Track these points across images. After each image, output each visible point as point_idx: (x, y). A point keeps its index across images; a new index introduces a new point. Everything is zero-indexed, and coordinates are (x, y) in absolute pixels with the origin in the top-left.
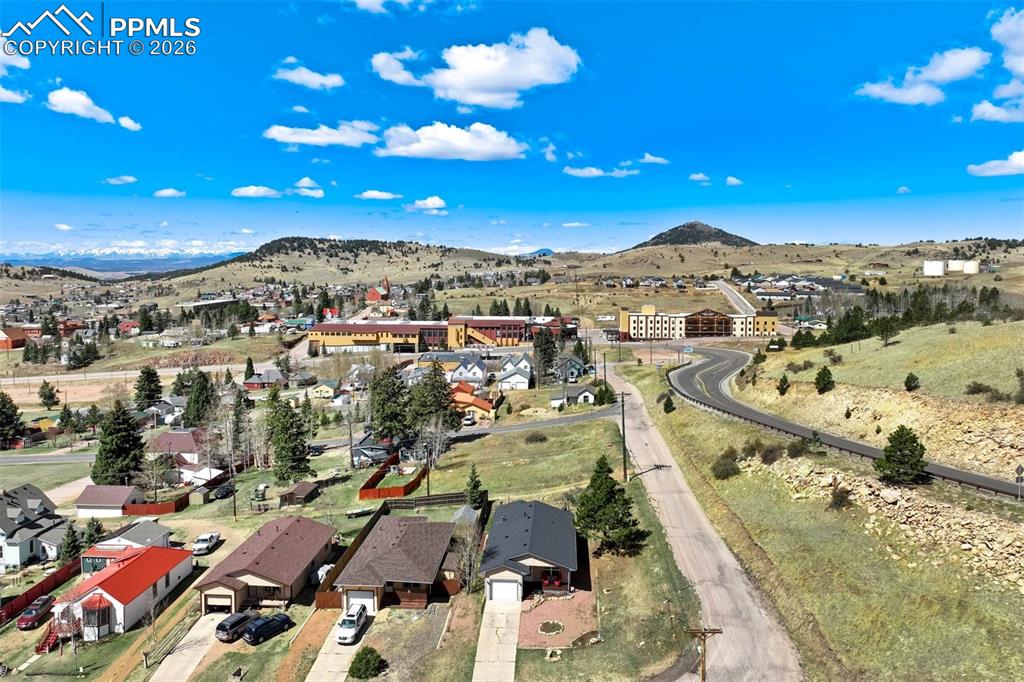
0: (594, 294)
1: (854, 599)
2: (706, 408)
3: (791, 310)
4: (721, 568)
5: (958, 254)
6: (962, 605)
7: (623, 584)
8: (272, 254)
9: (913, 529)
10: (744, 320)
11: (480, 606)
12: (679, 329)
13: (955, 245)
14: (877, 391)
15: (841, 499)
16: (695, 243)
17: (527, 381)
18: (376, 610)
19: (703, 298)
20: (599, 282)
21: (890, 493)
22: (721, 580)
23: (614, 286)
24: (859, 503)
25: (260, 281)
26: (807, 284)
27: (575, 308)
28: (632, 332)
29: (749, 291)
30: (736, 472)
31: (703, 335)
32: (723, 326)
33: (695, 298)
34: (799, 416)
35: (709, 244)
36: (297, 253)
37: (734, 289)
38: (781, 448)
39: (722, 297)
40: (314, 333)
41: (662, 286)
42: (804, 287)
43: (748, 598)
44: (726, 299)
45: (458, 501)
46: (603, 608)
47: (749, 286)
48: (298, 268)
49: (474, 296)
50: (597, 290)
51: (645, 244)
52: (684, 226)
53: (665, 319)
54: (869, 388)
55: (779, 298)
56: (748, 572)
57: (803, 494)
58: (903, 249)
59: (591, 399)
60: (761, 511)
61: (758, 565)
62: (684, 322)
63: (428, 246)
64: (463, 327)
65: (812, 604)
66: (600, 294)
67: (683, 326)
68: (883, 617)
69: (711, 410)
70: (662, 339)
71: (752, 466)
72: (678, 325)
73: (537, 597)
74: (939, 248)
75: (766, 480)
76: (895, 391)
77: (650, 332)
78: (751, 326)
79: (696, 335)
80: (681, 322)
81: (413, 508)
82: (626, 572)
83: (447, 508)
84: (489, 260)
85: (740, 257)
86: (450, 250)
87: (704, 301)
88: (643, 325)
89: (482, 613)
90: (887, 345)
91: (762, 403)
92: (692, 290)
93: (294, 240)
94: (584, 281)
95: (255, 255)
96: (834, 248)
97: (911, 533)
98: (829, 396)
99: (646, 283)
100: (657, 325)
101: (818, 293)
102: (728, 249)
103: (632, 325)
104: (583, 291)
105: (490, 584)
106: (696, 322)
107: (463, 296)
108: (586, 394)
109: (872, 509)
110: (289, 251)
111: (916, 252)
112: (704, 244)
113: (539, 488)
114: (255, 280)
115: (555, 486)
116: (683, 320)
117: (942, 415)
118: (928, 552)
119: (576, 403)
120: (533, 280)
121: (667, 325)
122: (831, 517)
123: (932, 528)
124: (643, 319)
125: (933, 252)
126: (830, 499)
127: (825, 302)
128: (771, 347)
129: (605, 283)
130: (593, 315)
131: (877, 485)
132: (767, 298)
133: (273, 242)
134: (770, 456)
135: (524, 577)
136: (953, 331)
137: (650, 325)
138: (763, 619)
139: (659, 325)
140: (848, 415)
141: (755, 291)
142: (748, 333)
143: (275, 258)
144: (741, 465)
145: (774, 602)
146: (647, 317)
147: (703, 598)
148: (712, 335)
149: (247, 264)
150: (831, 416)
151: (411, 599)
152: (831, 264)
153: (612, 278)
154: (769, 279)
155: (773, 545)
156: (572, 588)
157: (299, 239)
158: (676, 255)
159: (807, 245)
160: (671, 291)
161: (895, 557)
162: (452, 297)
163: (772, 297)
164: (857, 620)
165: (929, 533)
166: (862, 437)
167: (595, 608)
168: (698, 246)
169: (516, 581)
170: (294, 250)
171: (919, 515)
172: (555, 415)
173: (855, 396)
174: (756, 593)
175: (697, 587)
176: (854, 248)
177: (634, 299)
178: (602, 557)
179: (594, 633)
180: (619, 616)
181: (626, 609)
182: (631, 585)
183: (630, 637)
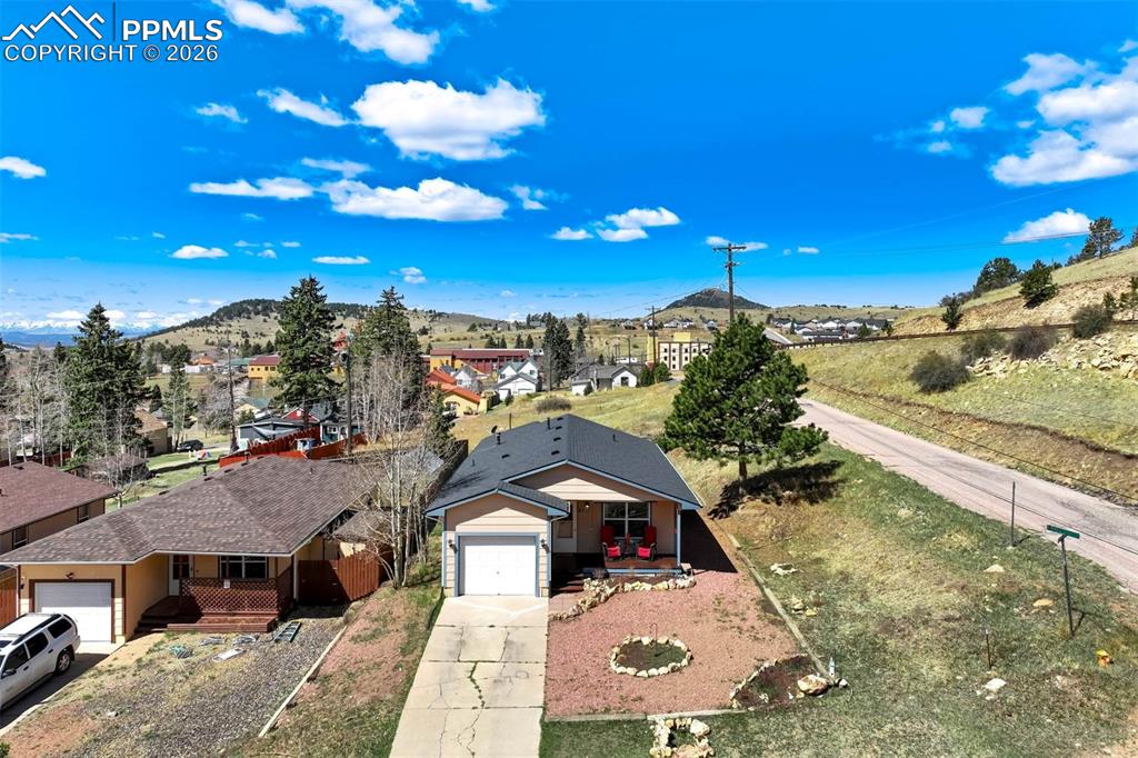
0: (611, 336)
7: (817, 555)
8: (231, 318)
11: (426, 611)
17: (534, 387)
18: (121, 640)
20: (615, 323)
23: (634, 328)
25: (213, 344)
26: (858, 325)
29: (793, 332)
30: (967, 378)
36: (261, 317)
37: (775, 330)
40: (256, 368)
41: (691, 327)
42: (855, 328)
47: (792, 327)
48: (261, 334)
49: (465, 339)
50: (615, 332)
52: (701, 293)
59: (633, 381)
63: (415, 311)
64: (450, 358)
66: (617, 336)
71: (996, 365)
84: (486, 325)
86: (440, 315)
88: (676, 354)
89: (430, 625)
93: (258, 302)
95: (211, 319)
99: (672, 324)
103: (662, 354)
105: (458, 550)
107: (452, 339)
108: (626, 374)
110: (252, 315)
114: (207, 343)
119: (610, 386)
120: (538, 323)
129: (623, 325)
133: (233, 305)
134: (1030, 345)
141: (801, 332)
143: (234, 323)
144: (971, 369)
149: (201, 329)
151: (233, 606)
156: (686, 566)
157: (264, 301)
162: (438, 340)
167: (766, 606)
169: (532, 538)
170: (257, 313)
178: (739, 511)
179: (800, 665)
180: (854, 617)
181: (864, 597)
182: (847, 551)
183: (935, 669)
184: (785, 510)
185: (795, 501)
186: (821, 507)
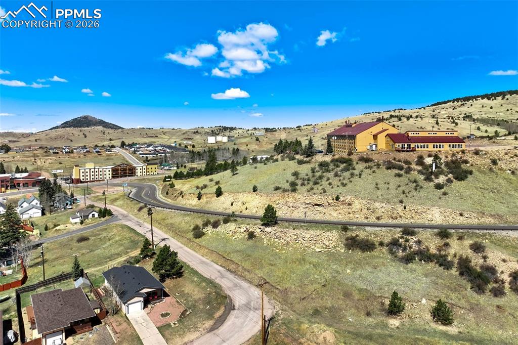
0: (46, 158)
1: (273, 268)
2: (171, 210)
3: (158, 161)
4: (219, 272)
5: (213, 133)
6: (304, 260)
7: (182, 290)
9: (279, 240)
10: (141, 168)
12: (108, 174)
13: (212, 129)
14: (242, 193)
15: (251, 235)
16: (88, 127)
17: (40, 211)
18: (64, 340)
19: (112, 157)
20: (47, 151)
21: (268, 229)
22: (222, 276)
23: (58, 153)
24: (258, 235)
26: (161, 148)
27: (35, 166)
28: (82, 178)
29: (135, 153)
30: (203, 234)
31: (121, 177)
32: (131, 171)
33: (107, 158)
34: (211, 208)
35: (96, 128)
37: (127, 152)
38: (219, 221)
39: (122, 157)
41: (87, 152)
42: (160, 150)
43: (236, 280)
44: (124, 157)
45: (65, 278)
46: (183, 301)
47: (135, 151)
50: (47, 156)
51: (57, 127)
52: (81, 117)
53: (100, 170)
54: (238, 192)
55: (151, 155)
56: (229, 270)
57: (236, 237)
58: (191, 131)
59: (96, 215)
60: (223, 247)
61: (232, 267)
62: (111, 171)
65: (260, 273)
66: (49, 158)
67: (110, 173)
68: (285, 270)
69: (173, 210)
70: (99, 181)
71: (209, 230)
72: (107, 173)
73: (150, 306)
74: (206, 130)
75: (218, 235)
76: (249, 193)
77: (92, 177)
78: (145, 170)
79: (118, 177)
80: (109, 171)
81: (35, 289)
82: (180, 284)
83: (58, 284)
85: (117, 135)
87: (112, 159)
88: (88, 174)
89: (128, 320)
90: (234, 175)
91: (190, 205)
92: (105, 153)
94: (37, 150)
96: (162, 130)
97: (279, 242)
98: (222, 198)
99: (78, 150)
100: (96, 173)
101: (168, 153)
102: (110, 131)
103: (82, 174)
104: (38, 156)
105: (128, 306)
106: (117, 170)
108: (94, 213)
109: (263, 237)
111: (197, 132)
112: (93, 128)
113: (107, 262)
115: (115, 259)
116: (111, 170)
117: (268, 199)
118: (286, 246)
119: (88, 219)
121: (102, 173)
122: (250, 242)
123: (285, 238)
124: (88, 170)
125: (204, 132)
126: (247, 236)
127: (173, 157)
128: (167, 180)
129: (51, 151)
130: (48, 170)
131: (262, 227)
132: (145, 156)
134: (215, 225)
135: (144, 298)
136: (256, 168)
137: (92, 174)
138: (245, 285)
139: (97, 173)
140: (232, 205)
141: (139, 153)
142: (144, 174)
144: (204, 230)
145: (245, 278)
146: (90, 169)
147: (220, 283)
148: (126, 176)
150: (225, 206)
151: (82, 328)
152: (162, 138)
153: (55, 148)
154: (143, 146)
155: (235, 257)
156: (163, 298)
158: (81, 134)
159: (150, 129)
160: (93, 155)
161: (277, 251)
163: (148, 156)
164: (277, 273)
165: (285, 240)
166: (241, 212)
167: (178, 302)
168: (90, 128)
169: (140, 301)
171: (281, 235)
172: (79, 226)
173: (234, 196)
174: (236, 277)
175: (216, 281)
176: (171, 130)
177: (72, 160)
178: (166, 282)
179: (186, 311)
180: (191, 301)
181: (192, 298)
182: (187, 288)
183: (202, 307)
184: (175, 280)
185: (176, 278)
186: (181, 279)
